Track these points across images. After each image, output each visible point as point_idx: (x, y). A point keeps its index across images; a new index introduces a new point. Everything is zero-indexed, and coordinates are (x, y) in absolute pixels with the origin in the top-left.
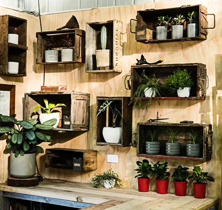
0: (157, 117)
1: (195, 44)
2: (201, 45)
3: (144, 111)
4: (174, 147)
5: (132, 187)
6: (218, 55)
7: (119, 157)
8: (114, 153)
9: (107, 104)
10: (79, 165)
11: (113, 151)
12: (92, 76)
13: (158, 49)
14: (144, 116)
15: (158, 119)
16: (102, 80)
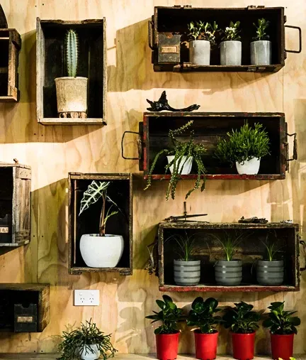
0: (185, 212)
1: (256, 78)
2: (267, 82)
3: (156, 200)
4: (234, 269)
5: (132, 352)
6: (299, 100)
7: (101, 293)
8: (89, 285)
9: (97, 188)
10: (30, 319)
11: (87, 283)
12: (35, 130)
13: (183, 83)
14: (156, 211)
15: (186, 216)
16: (59, 138)
